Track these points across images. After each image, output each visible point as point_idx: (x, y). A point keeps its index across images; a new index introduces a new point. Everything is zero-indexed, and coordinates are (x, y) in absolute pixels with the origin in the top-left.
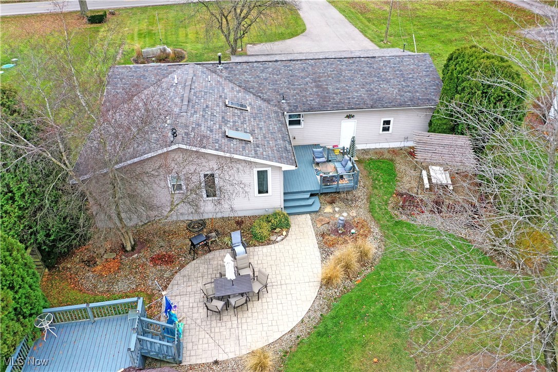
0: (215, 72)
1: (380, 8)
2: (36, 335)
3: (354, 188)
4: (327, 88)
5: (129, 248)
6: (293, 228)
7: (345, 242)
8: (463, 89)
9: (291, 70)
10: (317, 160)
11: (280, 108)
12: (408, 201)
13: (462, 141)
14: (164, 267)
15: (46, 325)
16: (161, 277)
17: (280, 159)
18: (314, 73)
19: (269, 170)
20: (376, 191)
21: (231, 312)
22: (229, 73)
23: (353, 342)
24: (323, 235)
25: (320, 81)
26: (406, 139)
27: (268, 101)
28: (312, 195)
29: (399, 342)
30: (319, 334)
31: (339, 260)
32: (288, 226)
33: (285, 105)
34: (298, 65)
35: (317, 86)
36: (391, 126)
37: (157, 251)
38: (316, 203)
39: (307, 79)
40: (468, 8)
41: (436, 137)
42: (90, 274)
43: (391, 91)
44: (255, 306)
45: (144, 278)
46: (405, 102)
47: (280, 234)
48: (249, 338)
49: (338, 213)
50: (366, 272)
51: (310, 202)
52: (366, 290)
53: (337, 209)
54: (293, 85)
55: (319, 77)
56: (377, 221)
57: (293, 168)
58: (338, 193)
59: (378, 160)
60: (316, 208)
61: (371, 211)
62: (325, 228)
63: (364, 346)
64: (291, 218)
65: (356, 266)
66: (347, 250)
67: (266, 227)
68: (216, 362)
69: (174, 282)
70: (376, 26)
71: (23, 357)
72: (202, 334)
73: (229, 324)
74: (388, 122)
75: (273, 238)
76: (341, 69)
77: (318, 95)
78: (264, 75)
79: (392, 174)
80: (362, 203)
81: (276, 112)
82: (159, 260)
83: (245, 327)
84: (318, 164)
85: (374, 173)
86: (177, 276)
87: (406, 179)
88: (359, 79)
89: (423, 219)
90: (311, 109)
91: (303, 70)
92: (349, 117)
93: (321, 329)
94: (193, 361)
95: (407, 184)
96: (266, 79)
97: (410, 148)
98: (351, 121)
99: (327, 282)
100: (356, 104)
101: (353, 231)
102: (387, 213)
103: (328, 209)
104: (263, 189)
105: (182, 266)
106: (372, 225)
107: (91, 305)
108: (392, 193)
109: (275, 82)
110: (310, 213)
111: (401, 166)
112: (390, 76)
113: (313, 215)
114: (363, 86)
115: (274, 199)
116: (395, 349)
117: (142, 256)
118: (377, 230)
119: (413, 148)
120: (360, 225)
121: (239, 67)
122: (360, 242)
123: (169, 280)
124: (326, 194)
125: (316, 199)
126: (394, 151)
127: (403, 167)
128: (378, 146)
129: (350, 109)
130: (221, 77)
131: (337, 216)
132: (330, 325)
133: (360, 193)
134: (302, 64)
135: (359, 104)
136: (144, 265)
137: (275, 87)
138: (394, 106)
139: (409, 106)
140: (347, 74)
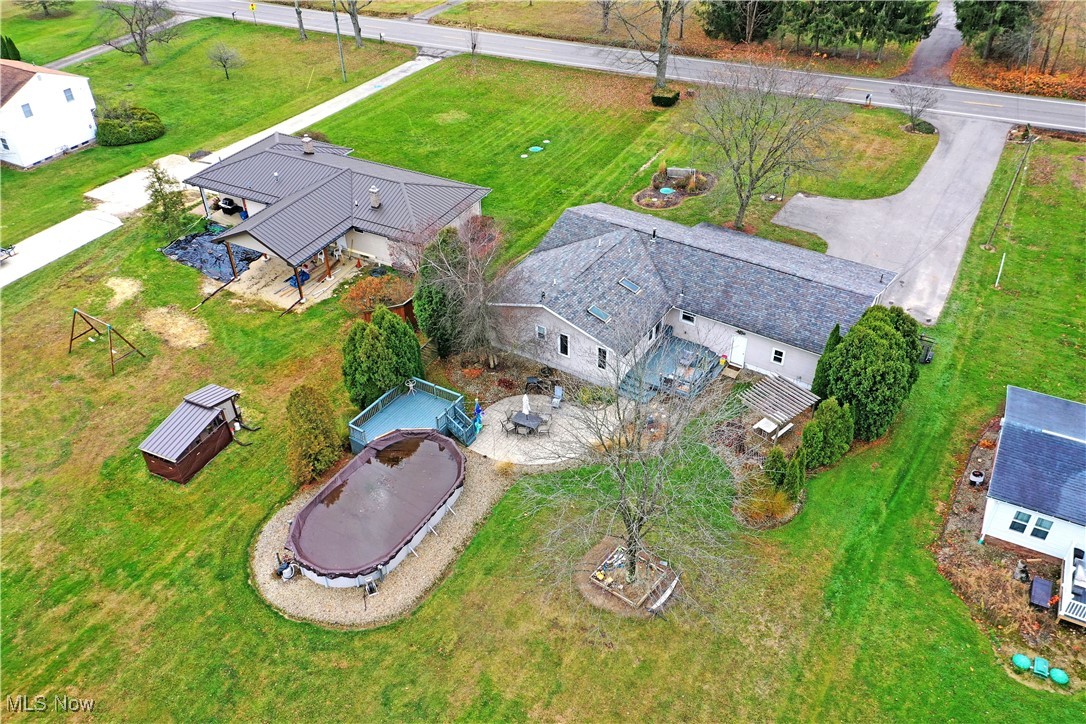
0: (645, 243)
2: (404, 390)
4: (732, 297)
5: (492, 366)
9: (714, 266)
11: (673, 300)
14: (503, 389)
15: (411, 386)
16: (497, 395)
18: (734, 277)
19: (607, 351)
21: (515, 435)
25: (731, 287)
27: (667, 289)
28: (650, 388)
33: (681, 299)
34: (725, 262)
35: (724, 292)
36: (782, 358)
37: (507, 377)
39: (722, 281)
42: (460, 372)
43: (792, 323)
44: (535, 441)
45: (486, 390)
46: (796, 340)
47: (598, 406)
48: (514, 455)
54: (704, 282)
55: (735, 283)
58: (677, 397)
60: (644, 400)
64: (620, 399)
67: (589, 395)
68: (485, 457)
69: (501, 401)
71: (391, 398)
74: (780, 354)
75: (590, 406)
76: (763, 282)
78: (686, 261)
83: (517, 448)
86: (506, 400)
88: (772, 299)
91: (727, 269)
92: (740, 333)
94: (475, 449)
95: (748, 419)
96: (684, 267)
98: (741, 338)
100: (744, 323)
103: (655, 406)
104: (602, 363)
105: (514, 395)
109: (689, 273)
110: (636, 401)
112: (807, 308)
113: (637, 404)
114: (769, 308)
117: (495, 376)
120: (663, 429)
121: (670, 246)
123: (500, 399)
130: (646, 250)
135: (747, 324)
136: (493, 382)
137: (686, 278)
138: (780, 340)
139: (796, 345)
140: (765, 289)
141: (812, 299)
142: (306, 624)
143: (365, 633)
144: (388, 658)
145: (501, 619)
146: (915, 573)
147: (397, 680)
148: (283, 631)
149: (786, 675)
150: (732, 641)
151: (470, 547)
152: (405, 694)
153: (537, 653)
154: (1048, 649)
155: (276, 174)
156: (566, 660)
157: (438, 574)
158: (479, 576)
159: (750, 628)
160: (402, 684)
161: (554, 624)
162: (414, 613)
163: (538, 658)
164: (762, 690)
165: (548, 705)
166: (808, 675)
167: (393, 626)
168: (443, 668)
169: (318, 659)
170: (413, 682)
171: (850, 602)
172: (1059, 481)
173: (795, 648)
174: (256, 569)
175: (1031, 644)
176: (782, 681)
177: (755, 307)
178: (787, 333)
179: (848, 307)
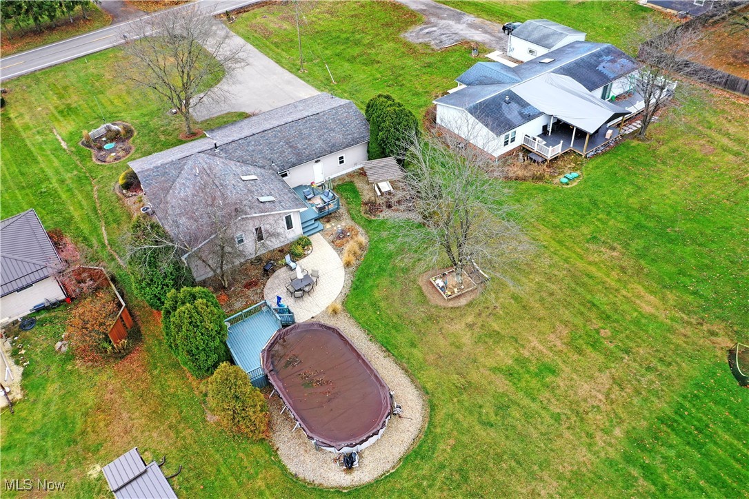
0: (215, 155)
1: (280, 27)
3: (338, 208)
4: (297, 146)
5: (227, 286)
6: (313, 243)
7: (348, 241)
8: (382, 128)
9: (267, 139)
10: (308, 197)
11: (273, 170)
12: (372, 207)
13: (391, 161)
14: (254, 288)
16: (257, 293)
17: (297, 206)
18: (284, 137)
19: (292, 215)
20: (350, 206)
21: (307, 295)
22: (226, 153)
23: (372, 286)
24: (333, 242)
25: (290, 142)
26: (356, 164)
27: (262, 167)
28: (315, 220)
29: (392, 279)
30: (354, 289)
31: (350, 251)
32: (310, 244)
33: (276, 167)
34: (270, 134)
35: (290, 147)
36: (344, 159)
38: (320, 225)
39: (281, 143)
40: (356, 12)
41: (375, 162)
43: (338, 137)
44: (316, 288)
46: (350, 143)
47: (309, 249)
48: (322, 303)
49: (334, 227)
50: (364, 254)
51: (316, 225)
52: (368, 262)
53: (333, 224)
54: (274, 150)
55: (288, 139)
56: (359, 224)
57: (306, 209)
58: (331, 214)
59: (343, 184)
60: (321, 227)
61: (353, 219)
62: (331, 238)
63: (377, 286)
64: (309, 238)
65: (359, 252)
66: (350, 245)
67: (300, 247)
68: (313, 317)
69: (265, 293)
70: (286, 52)
72: (298, 310)
73: (308, 301)
74: (342, 158)
75: (306, 253)
76: (300, 129)
77: (294, 153)
78: (250, 148)
79: (355, 191)
80: (346, 216)
81: (273, 174)
82: (249, 285)
83: (317, 299)
84: (310, 199)
85: (344, 194)
86: (265, 290)
87: (365, 192)
88: (315, 134)
89: (386, 214)
90: (294, 165)
91: (275, 136)
92: (316, 162)
93: (354, 287)
94: (301, 321)
95: (367, 195)
96: (253, 151)
97: (359, 169)
98: (319, 164)
99: (348, 265)
100: (316, 155)
101: (348, 234)
102: (362, 218)
103: (328, 226)
104: (290, 225)
105: (264, 285)
106: (357, 227)
107: (244, 311)
108: (360, 204)
109: (260, 152)
110: (318, 232)
111: (359, 184)
112: (333, 126)
113: (321, 232)
114: (319, 137)
115: (297, 230)
116: (392, 283)
117: (237, 287)
118: (361, 229)
119: (362, 169)
120: (352, 229)
121: (230, 147)
122: (356, 239)
124: (322, 218)
125: (318, 222)
126: (349, 175)
127: (361, 185)
128: (339, 174)
129: (317, 157)
130: (222, 157)
131: (335, 228)
132: (358, 283)
133: (342, 210)
134: (272, 132)
135: (322, 153)
136: (242, 291)
137: (263, 155)
138: (344, 148)
139: (353, 145)
140: (306, 132)
141: (331, 121)
142: (406, 459)
143: (431, 423)
144: (457, 416)
145: (454, 350)
147: (476, 415)
148: (405, 476)
151: (388, 348)
152: (487, 413)
153: (486, 340)
156: (497, 328)
157: (403, 372)
158: (415, 351)
160: (480, 413)
161: (470, 326)
162: (427, 393)
163: (491, 342)
164: (547, 262)
165: (523, 346)
167: (432, 407)
168: (476, 388)
169: (439, 457)
170: (481, 407)
174: (334, 484)
175: (556, 175)
176: (544, 253)
177: (313, 143)
178: (343, 142)
179: (349, 113)
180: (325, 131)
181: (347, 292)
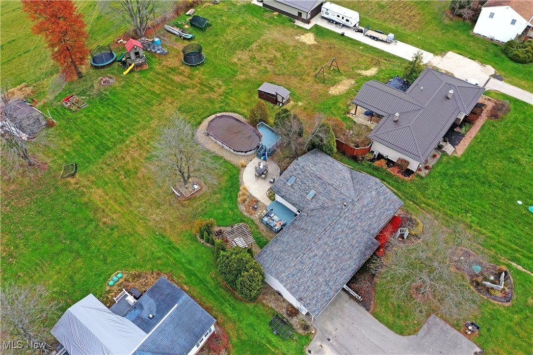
11: (305, 212)
22: (339, 208)
24: (258, 202)
27: (312, 211)
35: (303, 229)
54: (311, 222)
75: (269, 192)
77: (299, 226)
88: (292, 244)
90: (295, 220)
109: (319, 218)
112: (282, 255)
130: (339, 205)
137: (316, 217)
140: (299, 242)
141: (286, 257)
146: (162, 265)
149: (143, 216)
150: (158, 208)
154: (120, 286)
155: (422, 88)
159: (161, 213)
164: (142, 210)
166: (141, 221)
171: (159, 241)
172: (157, 300)
173: (150, 221)
176: (142, 214)
177: (290, 237)
178: (271, 247)
179: (276, 269)
180: (286, 249)
181: (240, 176)
